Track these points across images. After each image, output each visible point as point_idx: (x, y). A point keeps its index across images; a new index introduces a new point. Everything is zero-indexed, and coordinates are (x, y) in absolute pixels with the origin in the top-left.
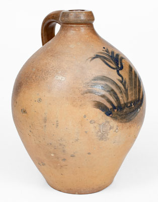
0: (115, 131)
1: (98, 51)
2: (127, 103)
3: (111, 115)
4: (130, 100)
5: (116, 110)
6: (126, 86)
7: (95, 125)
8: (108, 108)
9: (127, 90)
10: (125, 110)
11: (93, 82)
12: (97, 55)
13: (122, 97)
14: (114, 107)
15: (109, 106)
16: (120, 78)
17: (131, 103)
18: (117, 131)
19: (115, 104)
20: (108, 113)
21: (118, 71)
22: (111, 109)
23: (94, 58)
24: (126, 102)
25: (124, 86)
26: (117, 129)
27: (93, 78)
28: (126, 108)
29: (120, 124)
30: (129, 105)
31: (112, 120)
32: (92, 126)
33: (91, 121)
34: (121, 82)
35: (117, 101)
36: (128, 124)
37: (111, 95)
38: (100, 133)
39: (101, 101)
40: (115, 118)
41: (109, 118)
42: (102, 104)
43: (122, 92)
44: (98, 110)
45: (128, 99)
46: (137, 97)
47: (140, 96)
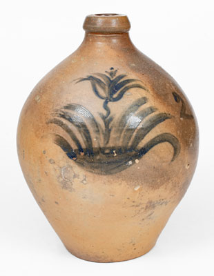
0: (82, 182)
1: (97, 72)
2: (105, 148)
3: (75, 159)
4: (111, 144)
5: (82, 154)
6: (110, 125)
7: (56, 166)
8: (71, 148)
9: (110, 130)
10: (98, 157)
11: (63, 110)
12: (91, 77)
13: (97, 138)
14: (81, 149)
15: (74, 146)
16: (105, 112)
17: (112, 149)
18: (85, 182)
19: (84, 146)
20: (71, 155)
21: (106, 103)
22: (75, 151)
23: (85, 79)
24: (102, 146)
25: (107, 124)
26: (85, 180)
27: (65, 105)
28: (101, 154)
29: (89, 174)
30: (107, 151)
31: (77, 166)
32: (51, 166)
33: (50, 161)
34: (104, 118)
35: (87, 141)
36: (105, 178)
37: (80, 131)
38: (61, 180)
39: (64, 137)
40: (81, 164)
41: (71, 162)
42: (65, 141)
43: (98, 131)
44: (59, 148)
45: (108, 142)
46: (130, 144)
47: (138, 143)
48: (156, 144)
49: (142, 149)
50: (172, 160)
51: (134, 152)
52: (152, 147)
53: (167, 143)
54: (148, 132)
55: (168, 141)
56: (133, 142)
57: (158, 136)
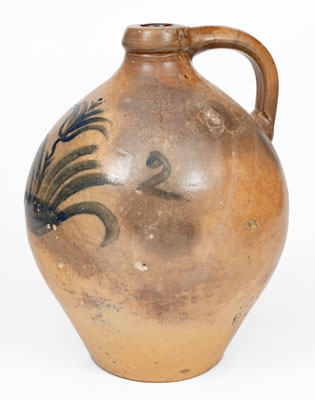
21: (58, 140)
34: (47, 159)
45: (38, 192)
46: (51, 202)
47: (58, 204)
48: (80, 213)
49: (61, 212)
50: (103, 245)
51: (52, 214)
52: (73, 214)
53: (96, 218)
54: (74, 193)
55: (98, 215)
56: (55, 201)
57: (85, 203)
